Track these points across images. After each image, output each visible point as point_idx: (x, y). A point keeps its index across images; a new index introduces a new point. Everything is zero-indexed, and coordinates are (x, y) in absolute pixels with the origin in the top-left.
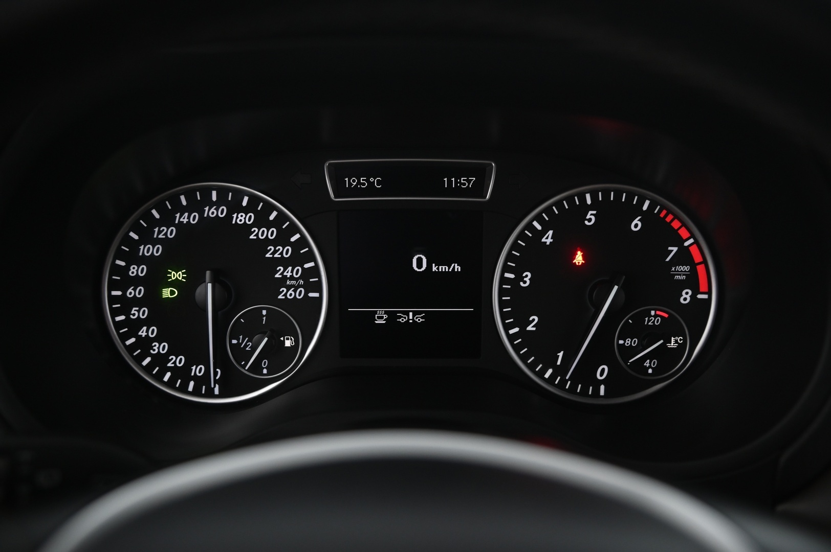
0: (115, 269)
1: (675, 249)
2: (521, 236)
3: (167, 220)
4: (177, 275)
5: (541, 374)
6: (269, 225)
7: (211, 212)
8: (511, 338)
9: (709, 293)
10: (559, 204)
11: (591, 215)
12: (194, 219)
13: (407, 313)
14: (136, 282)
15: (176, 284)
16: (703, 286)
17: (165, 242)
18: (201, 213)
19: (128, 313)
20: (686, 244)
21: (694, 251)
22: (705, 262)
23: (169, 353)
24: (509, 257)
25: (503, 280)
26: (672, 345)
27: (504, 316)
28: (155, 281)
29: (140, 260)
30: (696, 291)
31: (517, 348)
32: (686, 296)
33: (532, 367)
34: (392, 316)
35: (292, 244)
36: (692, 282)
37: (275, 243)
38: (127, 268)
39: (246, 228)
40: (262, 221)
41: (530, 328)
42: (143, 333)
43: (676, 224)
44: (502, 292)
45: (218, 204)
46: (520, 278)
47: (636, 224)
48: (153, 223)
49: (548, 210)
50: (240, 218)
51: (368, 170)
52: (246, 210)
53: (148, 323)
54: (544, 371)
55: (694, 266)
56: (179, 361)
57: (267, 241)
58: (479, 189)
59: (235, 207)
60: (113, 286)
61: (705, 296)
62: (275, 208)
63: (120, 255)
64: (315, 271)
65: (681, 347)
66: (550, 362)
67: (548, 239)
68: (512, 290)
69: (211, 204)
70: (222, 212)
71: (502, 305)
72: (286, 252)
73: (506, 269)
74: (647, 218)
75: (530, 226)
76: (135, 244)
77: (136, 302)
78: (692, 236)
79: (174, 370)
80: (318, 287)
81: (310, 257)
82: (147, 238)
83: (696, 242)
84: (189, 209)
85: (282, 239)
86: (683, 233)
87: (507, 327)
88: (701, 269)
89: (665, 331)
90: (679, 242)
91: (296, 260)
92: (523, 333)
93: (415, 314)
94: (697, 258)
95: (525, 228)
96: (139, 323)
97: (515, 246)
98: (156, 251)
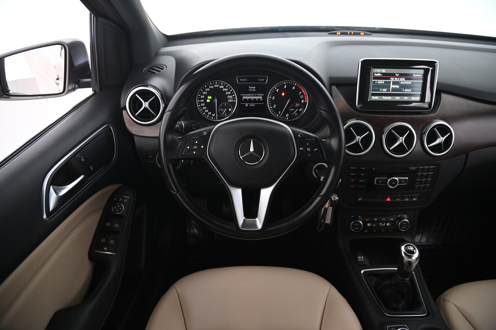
0: (199, 97)
1: (301, 93)
2: (273, 90)
3: (208, 87)
4: (210, 97)
5: (276, 115)
6: (226, 88)
7: (216, 86)
8: (271, 109)
9: (307, 101)
10: (279, 84)
11: (285, 86)
12: (213, 87)
13: (252, 104)
14: (202, 99)
15: (209, 99)
16: (306, 99)
17: (207, 91)
18: (214, 86)
19: (201, 105)
20: (303, 92)
21: (304, 93)
22: (306, 95)
23: (208, 112)
24: (270, 94)
25: (269, 98)
26: (300, 110)
27: (269, 105)
28: (206, 98)
29: (203, 95)
30: (304, 100)
31: (272, 111)
32: (303, 101)
33: (274, 114)
34: (249, 105)
35: (230, 92)
36: (304, 99)
37: (227, 91)
38: (201, 96)
39: (222, 89)
40: (225, 87)
41: (274, 107)
42: (203, 108)
43: (301, 88)
44: (269, 100)
45: (217, 84)
46: (272, 98)
47: (294, 88)
48: (205, 88)
49: (278, 85)
50: (221, 87)
51: (244, 78)
52: (222, 85)
53: (204, 106)
54: (277, 115)
55: (304, 96)
56: (210, 113)
57: (226, 91)
58: (265, 81)
59: (220, 85)
60: (198, 99)
61: (306, 101)
62: (227, 85)
63: (199, 94)
64: (235, 97)
65: (302, 111)
66: (278, 113)
67: (277, 90)
68: (271, 100)
69: (216, 84)
70: (218, 86)
71: (269, 103)
72: (229, 93)
73: (270, 96)
74: (296, 87)
75: (274, 88)
76: (202, 92)
77: (202, 102)
78: (304, 90)
79: (209, 115)
80: (235, 100)
81: (234, 94)
82: (204, 91)
83: (305, 91)
84: (212, 85)
85: (229, 91)
86: (302, 90)
87: (270, 107)
88: (305, 96)
89: (299, 108)
90: (301, 91)
91: (231, 94)
92: (273, 108)
93: (253, 104)
94: (305, 94)
95: (273, 88)
96: (203, 106)
97: (271, 92)
98: (206, 93)
